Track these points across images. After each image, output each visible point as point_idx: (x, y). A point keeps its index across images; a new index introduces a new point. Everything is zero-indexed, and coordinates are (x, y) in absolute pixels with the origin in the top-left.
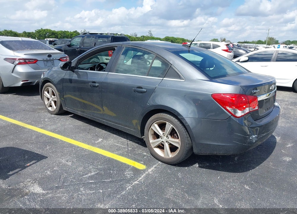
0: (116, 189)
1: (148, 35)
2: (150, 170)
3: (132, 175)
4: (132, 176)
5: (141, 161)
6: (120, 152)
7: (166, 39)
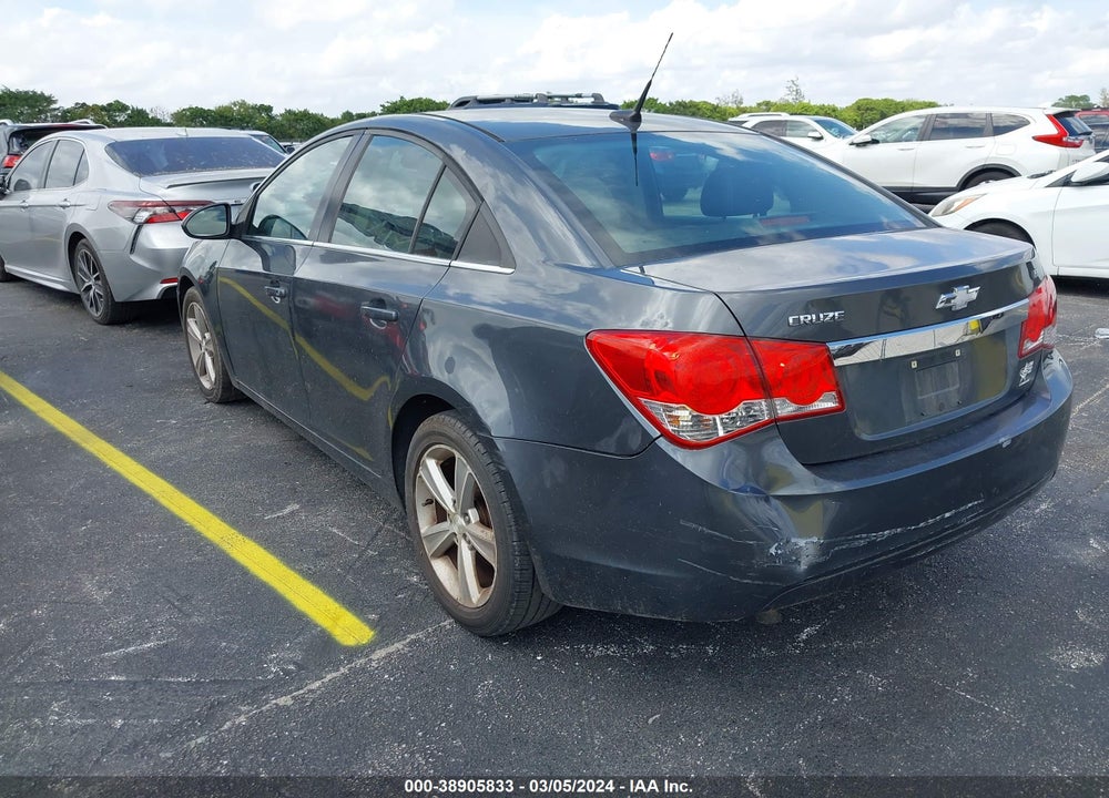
0: (181, 723)
1: (787, 98)
2: (380, 654)
3: (292, 667)
4: (287, 673)
5: (374, 609)
6: (323, 564)
7: (859, 108)
